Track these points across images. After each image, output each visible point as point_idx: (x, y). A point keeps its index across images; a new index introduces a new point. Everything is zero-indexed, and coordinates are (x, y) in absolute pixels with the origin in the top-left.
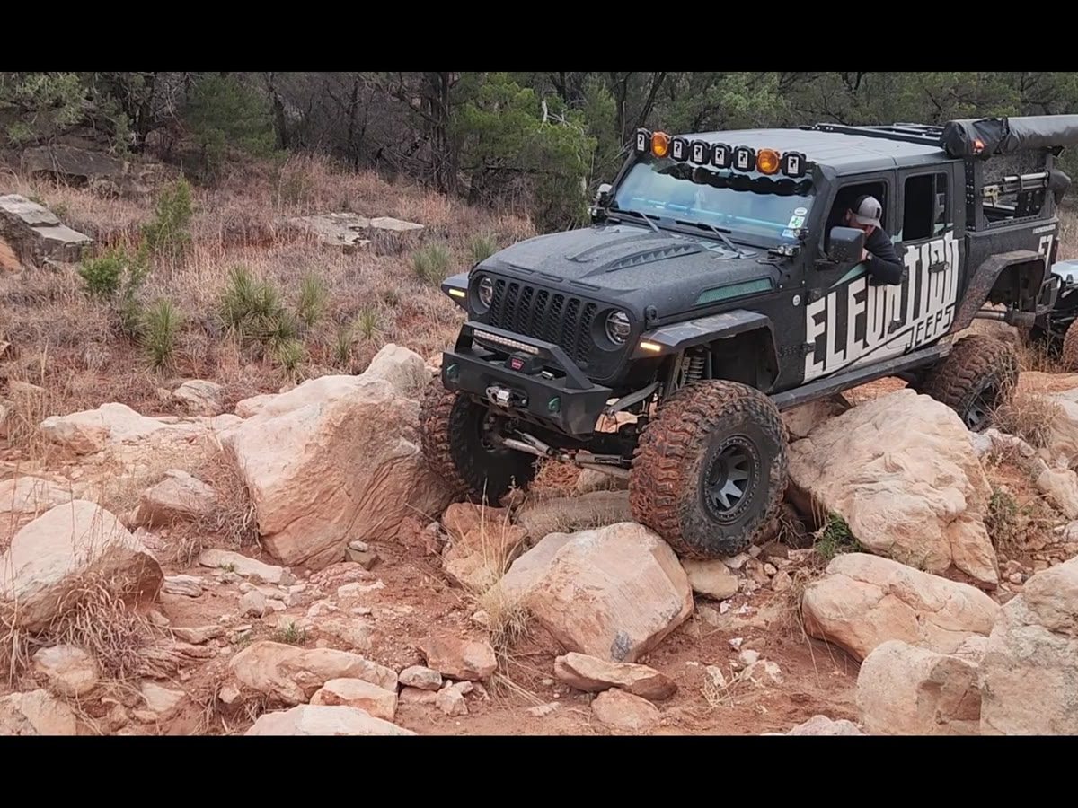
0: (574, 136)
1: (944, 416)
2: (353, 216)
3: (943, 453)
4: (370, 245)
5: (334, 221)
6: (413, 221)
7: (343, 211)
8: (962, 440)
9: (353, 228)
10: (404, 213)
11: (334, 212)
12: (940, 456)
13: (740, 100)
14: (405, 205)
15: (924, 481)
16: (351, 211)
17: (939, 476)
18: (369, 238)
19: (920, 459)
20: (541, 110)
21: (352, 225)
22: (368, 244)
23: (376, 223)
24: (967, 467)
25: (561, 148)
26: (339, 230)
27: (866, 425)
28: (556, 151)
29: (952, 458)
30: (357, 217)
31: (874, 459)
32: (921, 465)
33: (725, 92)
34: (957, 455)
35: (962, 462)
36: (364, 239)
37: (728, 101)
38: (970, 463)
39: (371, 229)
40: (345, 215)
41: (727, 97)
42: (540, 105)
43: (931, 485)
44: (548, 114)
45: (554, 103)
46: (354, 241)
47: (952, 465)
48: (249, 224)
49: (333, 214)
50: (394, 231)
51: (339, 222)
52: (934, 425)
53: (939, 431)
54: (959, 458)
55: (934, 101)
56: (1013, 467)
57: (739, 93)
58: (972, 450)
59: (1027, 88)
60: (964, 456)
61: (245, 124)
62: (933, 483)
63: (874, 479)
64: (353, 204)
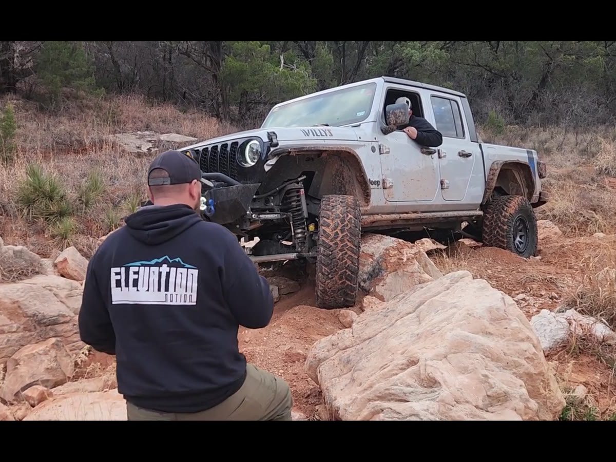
0: (301, 78)
1: (498, 309)
2: (152, 133)
3: (495, 359)
4: (158, 152)
5: (138, 137)
6: (192, 136)
7: (146, 130)
8: (522, 340)
9: (150, 141)
10: (187, 130)
11: (140, 131)
12: (491, 365)
13: (415, 53)
14: (187, 125)
15: (467, 402)
16: (151, 130)
17: (489, 393)
18: (158, 147)
19: (464, 370)
20: (280, 62)
21: (150, 139)
22: (156, 151)
23: (164, 137)
24: (529, 378)
25: (290, 85)
26: (138, 143)
27: (410, 316)
28: (287, 87)
29: (508, 366)
30: (154, 134)
31: (408, 366)
32: (464, 379)
33: (405, 48)
34: (515, 362)
35: (521, 371)
36: (154, 148)
37: (407, 54)
38: (532, 370)
39: (160, 141)
40: (147, 133)
41: (406, 51)
42: (279, 58)
43: (477, 407)
44: (284, 63)
45: (290, 57)
46: (148, 149)
47: (508, 375)
48: (73, 139)
49: (139, 132)
50: (175, 142)
51: (142, 137)
52: (486, 322)
53: (491, 329)
54: (517, 365)
55: (547, 54)
56: (593, 359)
57: (414, 49)
58: (534, 354)
59: (609, 46)
60: (524, 362)
61: (74, 71)
62: (480, 404)
63: (405, 398)
64: (154, 125)
